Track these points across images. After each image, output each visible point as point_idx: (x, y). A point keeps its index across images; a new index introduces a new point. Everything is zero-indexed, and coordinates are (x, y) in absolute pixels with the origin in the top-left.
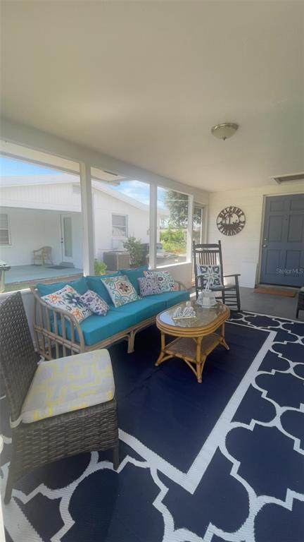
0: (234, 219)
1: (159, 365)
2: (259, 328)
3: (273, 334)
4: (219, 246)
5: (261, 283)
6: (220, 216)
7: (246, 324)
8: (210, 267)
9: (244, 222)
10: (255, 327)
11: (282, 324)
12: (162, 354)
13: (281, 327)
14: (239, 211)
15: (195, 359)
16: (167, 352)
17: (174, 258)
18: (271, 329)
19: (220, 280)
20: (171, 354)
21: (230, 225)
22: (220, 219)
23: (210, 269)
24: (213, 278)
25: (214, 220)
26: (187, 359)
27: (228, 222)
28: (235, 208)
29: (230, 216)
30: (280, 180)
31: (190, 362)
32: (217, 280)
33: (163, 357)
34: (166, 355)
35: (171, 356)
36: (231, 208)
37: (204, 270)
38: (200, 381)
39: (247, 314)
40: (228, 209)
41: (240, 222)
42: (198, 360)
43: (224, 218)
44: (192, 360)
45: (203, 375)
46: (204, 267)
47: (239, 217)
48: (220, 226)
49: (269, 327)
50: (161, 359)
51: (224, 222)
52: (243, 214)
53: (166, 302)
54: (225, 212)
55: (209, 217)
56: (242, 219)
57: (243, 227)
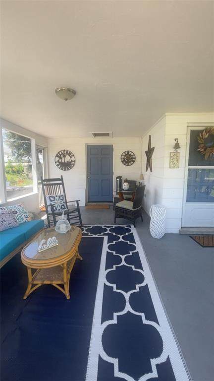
0: (68, 159)
1: (28, 297)
2: (97, 236)
3: (106, 238)
4: (62, 179)
5: (89, 202)
6: (57, 156)
7: (87, 234)
8: (57, 196)
9: (74, 161)
10: (94, 236)
11: (108, 229)
12: (30, 286)
13: (108, 232)
14: (70, 153)
15: (63, 281)
16: (35, 282)
17: (22, 190)
18: (104, 235)
19: (65, 204)
20: (39, 283)
21: (65, 163)
22: (57, 159)
23: (57, 198)
24: (60, 205)
25: (53, 159)
26: (55, 283)
27: (63, 161)
28: (67, 151)
29: (64, 156)
30: (95, 135)
31: (57, 285)
32: (63, 205)
33: (31, 289)
34: (34, 285)
35: (40, 285)
36: (64, 151)
37: (52, 199)
38: (68, 298)
39: (86, 227)
40: (63, 152)
41: (72, 161)
42: (65, 280)
43: (60, 158)
44: (59, 282)
45: (70, 291)
46: (52, 197)
47: (71, 157)
48: (57, 163)
49: (102, 234)
50: (29, 291)
51: (60, 161)
52: (73, 155)
53: (25, 234)
54: (61, 153)
55: (48, 156)
56: (73, 159)
57: (74, 165)
